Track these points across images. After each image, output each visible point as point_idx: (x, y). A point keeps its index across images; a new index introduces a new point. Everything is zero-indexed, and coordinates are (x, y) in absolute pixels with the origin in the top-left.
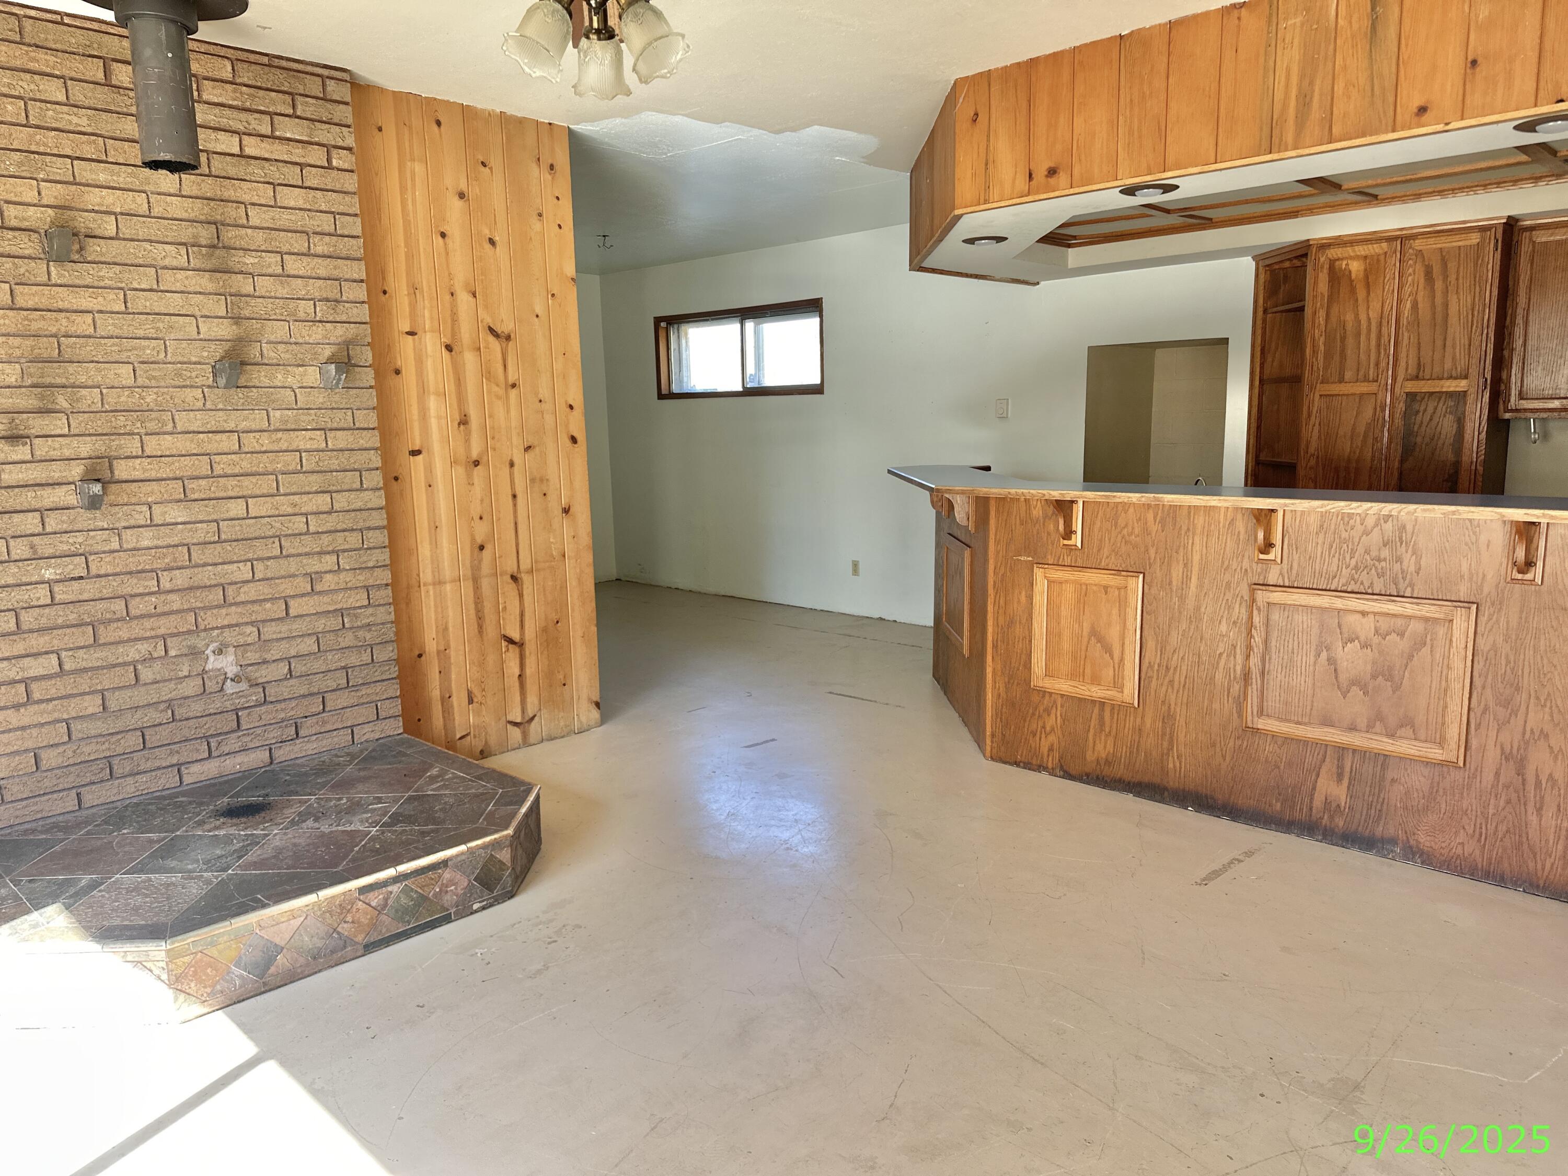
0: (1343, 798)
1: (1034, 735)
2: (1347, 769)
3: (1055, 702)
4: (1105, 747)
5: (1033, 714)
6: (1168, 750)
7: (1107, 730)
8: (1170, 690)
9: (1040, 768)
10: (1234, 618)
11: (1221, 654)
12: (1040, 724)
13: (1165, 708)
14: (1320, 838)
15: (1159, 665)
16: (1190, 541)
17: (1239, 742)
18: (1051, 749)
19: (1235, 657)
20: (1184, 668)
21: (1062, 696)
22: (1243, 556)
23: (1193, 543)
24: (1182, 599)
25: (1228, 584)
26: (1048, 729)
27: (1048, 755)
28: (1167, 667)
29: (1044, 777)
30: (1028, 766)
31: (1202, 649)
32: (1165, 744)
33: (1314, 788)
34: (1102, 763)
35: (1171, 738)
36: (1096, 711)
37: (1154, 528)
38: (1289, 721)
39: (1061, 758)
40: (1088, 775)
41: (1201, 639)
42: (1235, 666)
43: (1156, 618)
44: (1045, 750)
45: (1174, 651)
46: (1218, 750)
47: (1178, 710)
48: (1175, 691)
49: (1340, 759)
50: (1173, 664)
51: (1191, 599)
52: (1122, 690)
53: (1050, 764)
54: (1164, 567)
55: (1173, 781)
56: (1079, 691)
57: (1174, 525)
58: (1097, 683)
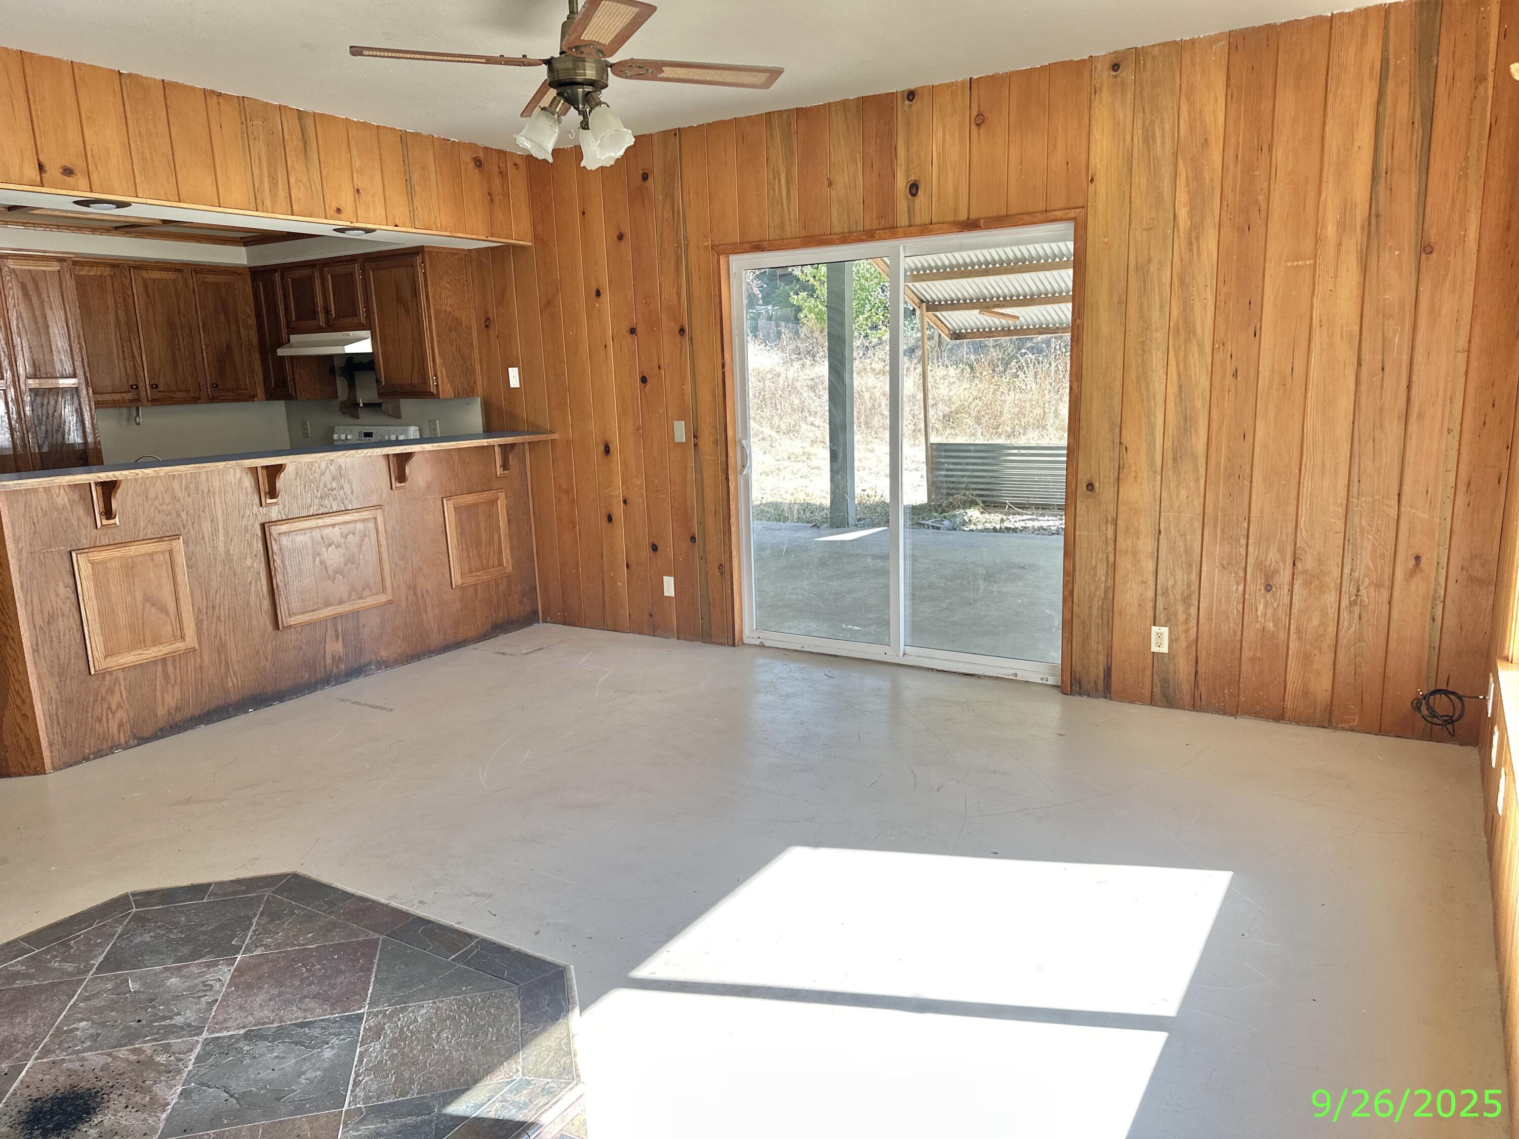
0: (341, 650)
1: (100, 721)
2: (340, 630)
3: (117, 679)
4: (173, 696)
5: (95, 700)
6: (226, 673)
7: (172, 681)
8: (219, 625)
9: (111, 750)
10: (254, 552)
11: (250, 583)
12: (105, 706)
13: (218, 642)
14: (334, 683)
15: (207, 608)
16: (213, 501)
17: (274, 643)
18: (121, 725)
19: (260, 581)
20: (226, 602)
21: (123, 669)
22: (252, 504)
23: (215, 502)
24: (215, 548)
25: (246, 528)
26: (114, 707)
27: (119, 732)
28: (213, 607)
29: (119, 754)
30: (99, 754)
31: (236, 583)
32: (223, 669)
33: (325, 652)
34: (173, 711)
35: (226, 662)
36: (160, 669)
37: (180, 494)
38: (307, 612)
39: (132, 727)
40: (161, 730)
41: (235, 576)
42: (261, 587)
43: (197, 570)
45: (217, 592)
46: (262, 656)
47: (228, 638)
48: (223, 624)
49: (335, 625)
50: (217, 602)
51: (221, 547)
52: (183, 637)
53: (122, 740)
54: (196, 526)
55: (234, 697)
56: (144, 656)
57: (197, 490)
58: (157, 641)
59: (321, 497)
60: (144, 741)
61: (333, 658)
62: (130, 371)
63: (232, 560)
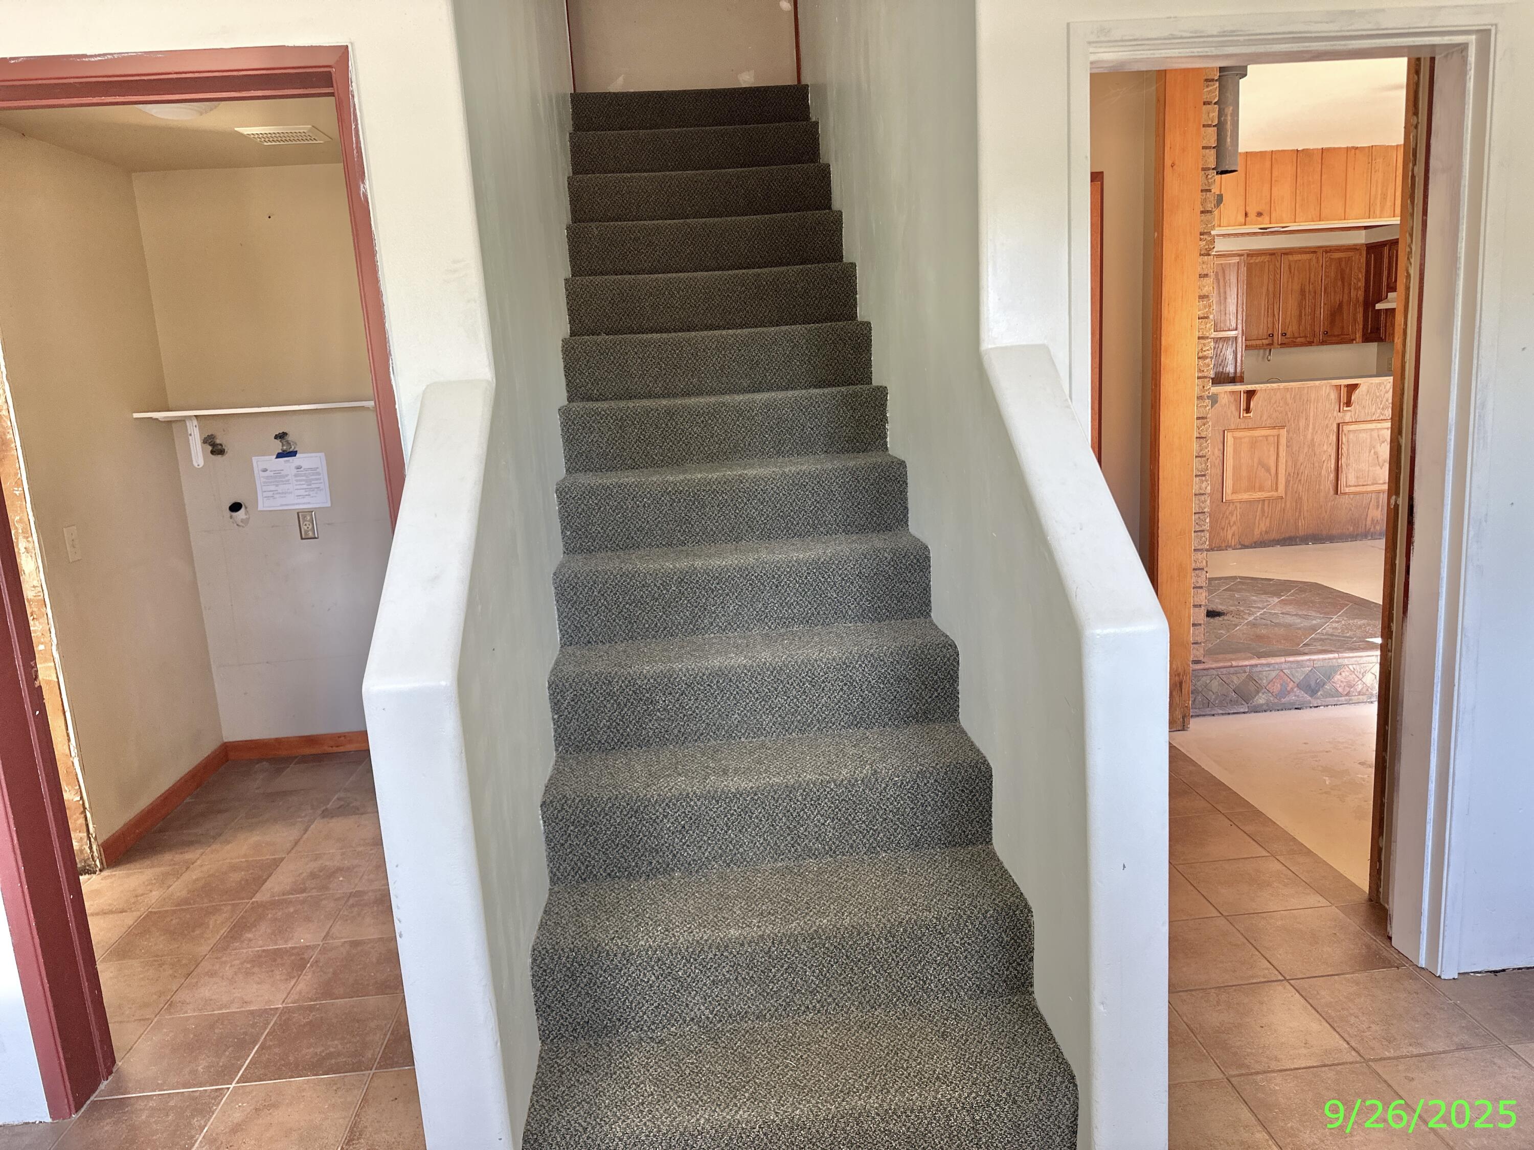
0: (1379, 516)
1: (1223, 529)
2: (1381, 502)
3: (1236, 507)
4: (1265, 524)
5: (1223, 517)
6: (1299, 517)
7: (1266, 514)
8: (1299, 485)
9: (1226, 547)
10: (1330, 442)
11: (1324, 459)
12: (1227, 522)
13: (1297, 495)
14: (1370, 538)
15: (1294, 473)
17: (1332, 503)
18: (1234, 535)
19: (1330, 461)
20: (1306, 472)
21: (1241, 502)
22: (1333, 411)
23: (1310, 407)
24: (1305, 436)
25: (1327, 425)
26: (1232, 524)
27: (1232, 538)
28: (1297, 473)
29: (1230, 551)
30: (1220, 548)
31: (1315, 460)
32: (1297, 513)
33: (1367, 516)
34: (1263, 533)
35: (1300, 510)
36: (1260, 506)
37: (1290, 401)
38: (1359, 486)
39: (1240, 537)
40: (1255, 543)
41: (1315, 455)
42: (1330, 465)
43: (1292, 449)
44: (1230, 537)
45: (1301, 464)
46: (1323, 509)
47: (1303, 494)
48: (1302, 485)
49: (1378, 499)
50: (1301, 471)
51: (1309, 437)
52: (1277, 490)
53: (1233, 544)
54: (1296, 421)
55: (1301, 533)
56: (1253, 497)
57: (1300, 399)
58: (1261, 489)
59: (1383, 409)
60: (1245, 547)
61: (1373, 520)
62: (1270, 325)
63: (1314, 446)
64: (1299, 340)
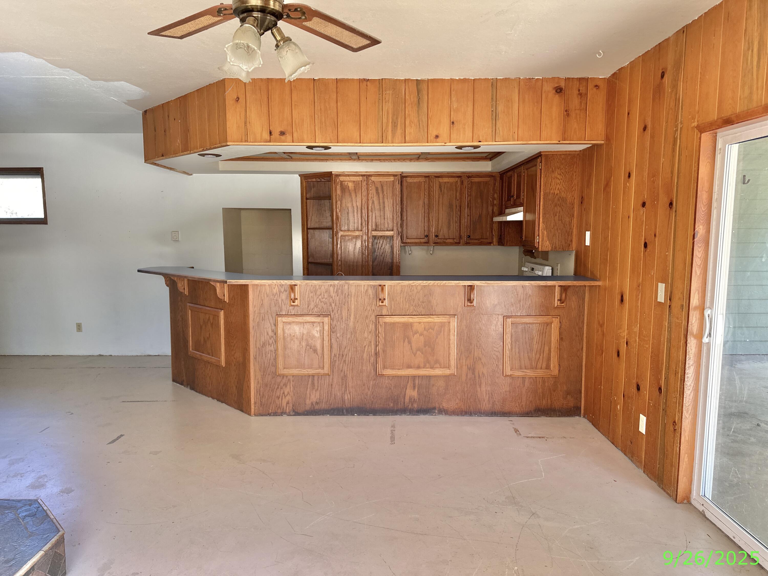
0: (416, 395)
1: (279, 398)
2: (417, 384)
3: (289, 380)
4: (315, 396)
5: (278, 388)
6: (345, 392)
7: (316, 388)
8: (344, 365)
9: (282, 414)
10: (370, 330)
11: (365, 346)
12: (282, 392)
13: (343, 373)
14: (408, 414)
15: (339, 355)
16: (350, 300)
17: (374, 382)
18: (288, 403)
19: (371, 346)
20: (350, 354)
21: (293, 376)
22: (372, 304)
24: (347, 325)
25: (367, 317)
26: (286, 393)
27: (287, 406)
28: (342, 355)
29: (285, 418)
30: (275, 414)
31: (357, 345)
32: (343, 389)
33: (405, 395)
34: (314, 404)
35: (346, 385)
36: (310, 380)
37: (333, 294)
38: (396, 369)
39: (293, 406)
40: (307, 411)
41: (357, 341)
42: (371, 350)
43: (336, 334)
44: (284, 404)
45: (345, 347)
46: (366, 386)
47: (348, 373)
48: (347, 365)
49: (414, 381)
50: (345, 353)
51: (351, 324)
52: (323, 368)
53: (288, 411)
54: (339, 311)
55: (347, 405)
56: (302, 372)
57: (342, 293)
58: (310, 367)
59: (415, 306)
60: (297, 414)
61: (410, 399)
63: (356, 333)
64: (448, 241)
